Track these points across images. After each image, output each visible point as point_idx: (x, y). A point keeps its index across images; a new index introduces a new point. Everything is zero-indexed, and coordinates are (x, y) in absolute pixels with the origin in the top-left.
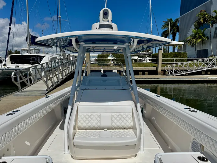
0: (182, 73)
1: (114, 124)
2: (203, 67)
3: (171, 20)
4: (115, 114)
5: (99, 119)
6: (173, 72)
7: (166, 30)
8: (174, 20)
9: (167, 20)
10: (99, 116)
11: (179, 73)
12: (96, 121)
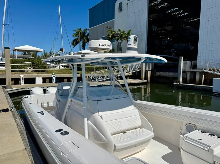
0: (102, 79)
1: (130, 126)
2: (117, 74)
3: (80, 29)
4: (130, 118)
5: (119, 124)
6: (96, 79)
7: (76, 38)
8: (83, 30)
9: (77, 29)
10: (119, 122)
11: (100, 80)
12: (118, 127)
